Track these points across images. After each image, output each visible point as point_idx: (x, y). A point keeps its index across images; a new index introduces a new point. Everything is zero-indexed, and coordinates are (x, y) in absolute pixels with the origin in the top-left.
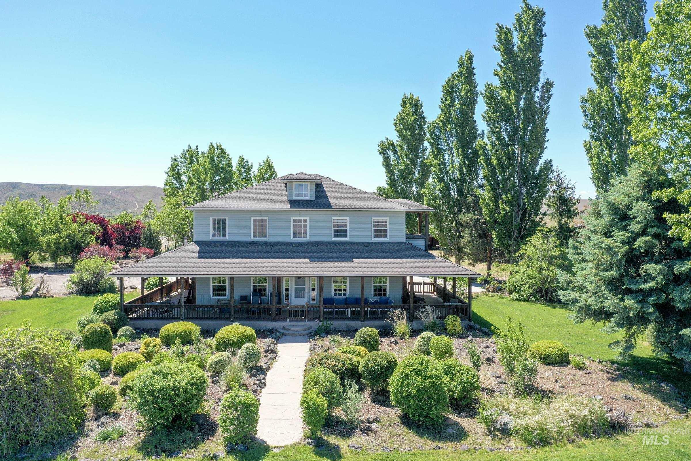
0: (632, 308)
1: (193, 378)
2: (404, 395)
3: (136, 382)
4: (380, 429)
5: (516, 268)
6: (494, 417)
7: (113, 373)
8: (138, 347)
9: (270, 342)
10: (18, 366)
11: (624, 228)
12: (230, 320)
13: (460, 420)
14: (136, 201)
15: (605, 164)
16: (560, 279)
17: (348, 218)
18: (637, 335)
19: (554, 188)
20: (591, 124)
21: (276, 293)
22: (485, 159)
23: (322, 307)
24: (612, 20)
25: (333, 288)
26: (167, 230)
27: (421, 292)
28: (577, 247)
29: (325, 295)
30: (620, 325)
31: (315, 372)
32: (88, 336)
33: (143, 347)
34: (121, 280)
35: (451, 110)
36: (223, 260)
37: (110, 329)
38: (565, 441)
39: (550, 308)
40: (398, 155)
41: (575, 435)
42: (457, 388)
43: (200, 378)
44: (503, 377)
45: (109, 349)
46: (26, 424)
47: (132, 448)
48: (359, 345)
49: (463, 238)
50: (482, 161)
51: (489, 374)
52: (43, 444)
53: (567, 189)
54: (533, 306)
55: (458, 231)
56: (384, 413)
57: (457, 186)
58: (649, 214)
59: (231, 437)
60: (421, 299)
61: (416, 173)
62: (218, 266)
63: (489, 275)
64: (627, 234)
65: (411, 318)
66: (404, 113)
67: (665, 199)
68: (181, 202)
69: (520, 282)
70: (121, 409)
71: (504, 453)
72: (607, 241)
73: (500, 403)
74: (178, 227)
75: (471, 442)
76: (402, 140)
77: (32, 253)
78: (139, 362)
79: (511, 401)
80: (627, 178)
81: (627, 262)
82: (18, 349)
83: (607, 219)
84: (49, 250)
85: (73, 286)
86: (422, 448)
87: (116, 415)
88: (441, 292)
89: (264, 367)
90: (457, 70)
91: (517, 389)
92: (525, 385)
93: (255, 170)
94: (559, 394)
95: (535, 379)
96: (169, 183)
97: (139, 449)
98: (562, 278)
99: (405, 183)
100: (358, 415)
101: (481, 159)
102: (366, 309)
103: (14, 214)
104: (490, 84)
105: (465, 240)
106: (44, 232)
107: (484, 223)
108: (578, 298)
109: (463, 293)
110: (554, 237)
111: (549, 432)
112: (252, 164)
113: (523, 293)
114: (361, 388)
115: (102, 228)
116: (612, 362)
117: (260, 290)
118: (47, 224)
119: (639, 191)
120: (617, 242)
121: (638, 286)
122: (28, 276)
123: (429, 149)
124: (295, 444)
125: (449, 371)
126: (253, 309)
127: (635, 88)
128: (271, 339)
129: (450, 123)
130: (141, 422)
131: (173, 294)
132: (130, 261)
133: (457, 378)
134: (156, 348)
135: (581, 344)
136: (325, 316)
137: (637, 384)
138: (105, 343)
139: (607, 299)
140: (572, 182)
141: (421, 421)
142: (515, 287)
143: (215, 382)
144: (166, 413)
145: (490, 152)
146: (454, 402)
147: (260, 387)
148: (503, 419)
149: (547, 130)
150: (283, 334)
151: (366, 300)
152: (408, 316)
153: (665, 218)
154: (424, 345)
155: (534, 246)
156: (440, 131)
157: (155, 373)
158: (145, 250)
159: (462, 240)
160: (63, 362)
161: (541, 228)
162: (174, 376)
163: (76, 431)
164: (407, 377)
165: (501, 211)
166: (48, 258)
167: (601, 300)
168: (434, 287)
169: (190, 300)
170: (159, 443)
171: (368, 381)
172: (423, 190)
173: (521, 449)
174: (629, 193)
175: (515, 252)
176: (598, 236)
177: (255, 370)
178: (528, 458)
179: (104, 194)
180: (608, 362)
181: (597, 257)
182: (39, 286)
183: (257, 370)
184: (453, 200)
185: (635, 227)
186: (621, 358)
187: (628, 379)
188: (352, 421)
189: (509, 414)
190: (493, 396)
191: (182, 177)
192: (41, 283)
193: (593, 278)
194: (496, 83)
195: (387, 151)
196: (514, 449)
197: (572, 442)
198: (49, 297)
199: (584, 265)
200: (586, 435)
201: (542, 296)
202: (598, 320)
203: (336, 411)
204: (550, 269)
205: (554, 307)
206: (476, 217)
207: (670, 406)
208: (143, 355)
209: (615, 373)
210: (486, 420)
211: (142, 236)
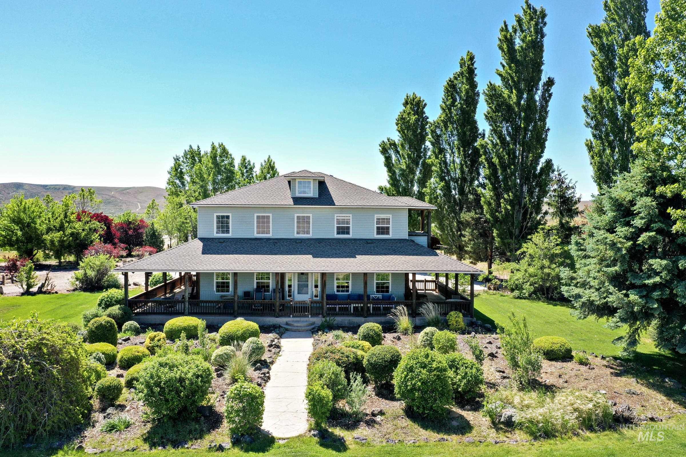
0: (636, 303)
1: (199, 370)
2: (409, 388)
3: (143, 373)
4: (384, 421)
5: (517, 266)
6: (498, 410)
7: (118, 366)
8: (142, 341)
9: (274, 337)
10: (25, 357)
11: (628, 224)
12: (234, 316)
13: (464, 413)
14: (138, 202)
15: (607, 163)
16: (562, 275)
17: (351, 215)
18: (641, 331)
19: (555, 187)
20: (593, 123)
21: (280, 290)
22: (486, 158)
23: (325, 303)
24: (613, 20)
25: (336, 285)
26: (170, 229)
27: (423, 290)
28: (580, 243)
29: (328, 291)
30: (623, 320)
31: (319, 365)
32: (94, 329)
33: (147, 341)
34: (126, 275)
35: (453, 110)
36: (227, 256)
37: (115, 323)
38: (570, 434)
39: (551, 306)
40: (399, 155)
41: (579, 428)
42: (461, 382)
43: (205, 370)
44: (506, 371)
45: (114, 342)
46: (33, 414)
47: (139, 438)
48: (362, 340)
49: (465, 237)
50: (484, 161)
51: (493, 369)
52: (50, 435)
53: (568, 188)
54: (535, 303)
55: (459, 230)
56: (388, 406)
57: (458, 185)
58: (652, 209)
59: (237, 428)
60: (424, 296)
61: (418, 173)
62: (222, 262)
63: (490, 273)
64: (631, 230)
65: (413, 314)
66: (405, 113)
67: (669, 195)
68: (184, 201)
69: (521, 280)
70: (127, 401)
71: (509, 445)
72: (610, 237)
73: (504, 397)
74: (181, 226)
75: (476, 435)
76: (404, 140)
77: (36, 251)
78: (144, 356)
79: (515, 394)
80: (630, 175)
81: (630, 258)
82: (26, 339)
83: (610, 215)
84: (53, 248)
85: (77, 283)
86: (427, 440)
87: (122, 407)
88: (443, 289)
89: (268, 361)
90: (458, 70)
91: (521, 383)
92: (529, 380)
93: (257, 170)
94: (564, 388)
95: (539, 373)
96: (172, 182)
97: (145, 440)
98: (565, 274)
99: (406, 182)
100: (363, 408)
101: (482, 159)
102: (369, 305)
103: (18, 212)
104: (493, 83)
105: (466, 239)
106: (49, 230)
107: (485, 222)
108: (581, 294)
109: (464, 291)
110: (556, 235)
111: (553, 425)
112: (254, 164)
113: (524, 291)
114: (365, 381)
115: (105, 225)
116: (615, 358)
117: (263, 287)
118: (52, 222)
119: (643, 187)
120: (621, 237)
121: (642, 281)
122: (33, 273)
123: (431, 149)
124: (300, 436)
125: (453, 365)
126: (256, 305)
127: (639, 84)
128: (274, 334)
129: (452, 123)
130: (146, 414)
131: (177, 290)
132: (133, 259)
133: (462, 371)
134: (161, 342)
135: (583, 340)
136: (328, 312)
137: (641, 380)
138: (110, 337)
139: (611, 294)
140: (573, 182)
141: (425, 414)
142: (516, 285)
143: (220, 376)
144: (172, 405)
145: (491, 151)
146: (458, 395)
147: (264, 380)
148: (508, 412)
149: (548, 129)
150: (287, 330)
151: (368, 297)
152: (410, 312)
153: (670, 213)
154: (427, 340)
155: (535, 244)
156: (442, 130)
157: (161, 365)
158: (148, 249)
159: (463, 239)
160: (69, 353)
161: (543, 226)
162: (180, 368)
163: (82, 422)
164: (411, 370)
165: (503, 210)
166: (52, 255)
167: (605, 295)
168: (436, 284)
169: (195, 296)
170: (165, 433)
171: (372, 375)
172: (424, 189)
173: (526, 442)
174: (633, 189)
175: (516, 250)
176: (602, 232)
177: (259, 364)
178: (534, 450)
179: (106, 195)
180: (611, 358)
181: (600, 253)
182: (44, 282)
183: (261, 364)
184: (455, 198)
185: (639, 222)
186: (625, 354)
187: (632, 374)
188: (356, 413)
189: (513, 407)
190: (497, 390)
191: (185, 177)
192: (46, 280)
193: (596, 274)
194: (498, 82)
195: (389, 151)
196: (519, 442)
197: (578, 435)
198: (53, 293)
199: (588, 261)
200: (591, 429)
201: (544, 294)
202: (601, 315)
203: (340, 404)
204: (552, 267)
205: (555, 305)
206: (478, 216)
207: (675, 401)
208: (148, 348)
209: (618, 368)
210: (490, 414)
211: (145, 235)
